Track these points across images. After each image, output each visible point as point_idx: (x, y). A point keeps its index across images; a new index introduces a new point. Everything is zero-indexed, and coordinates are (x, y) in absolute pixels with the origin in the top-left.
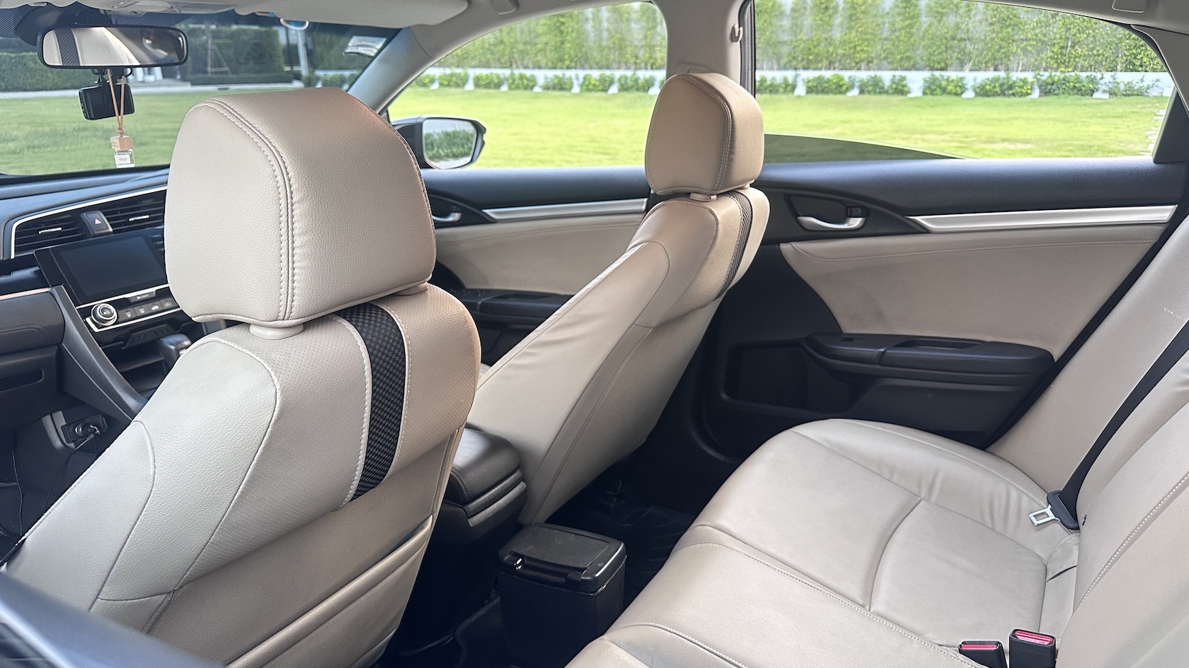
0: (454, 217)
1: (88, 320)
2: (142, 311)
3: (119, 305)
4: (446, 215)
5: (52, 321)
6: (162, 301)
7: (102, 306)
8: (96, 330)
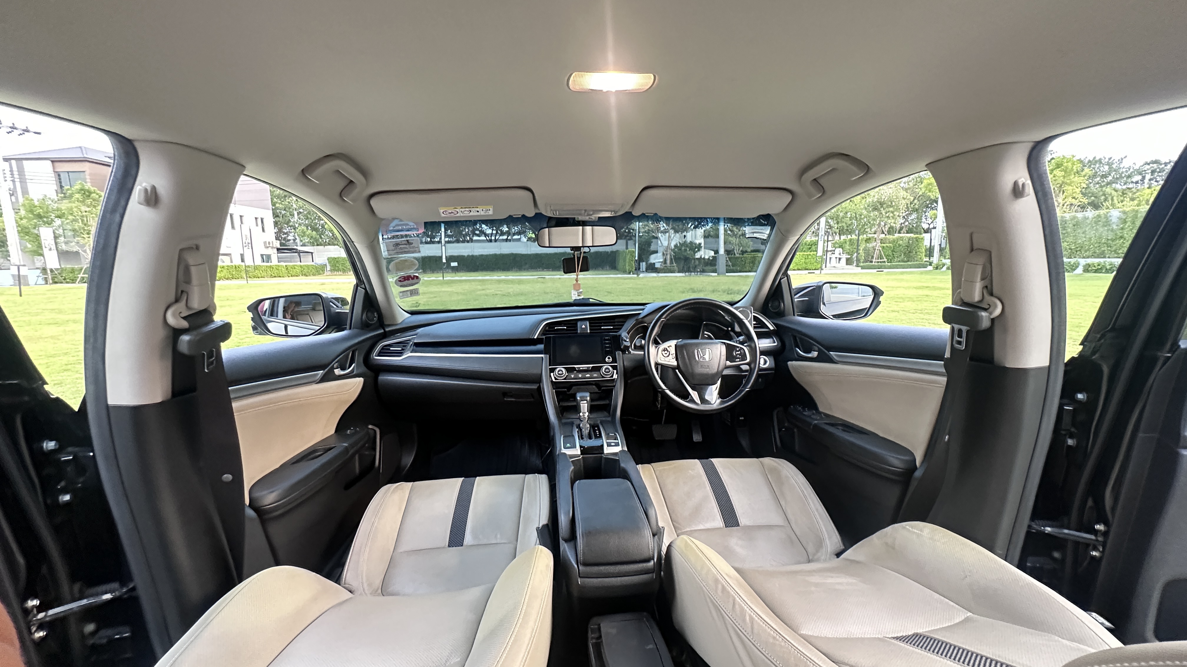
0: (815, 354)
1: (552, 374)
2: (580, 376)
3: (569, 370)
4: (809, 352)
5: (535, 371)
6: (593, 373)
7: (561, 370)
8: (554, 380)
